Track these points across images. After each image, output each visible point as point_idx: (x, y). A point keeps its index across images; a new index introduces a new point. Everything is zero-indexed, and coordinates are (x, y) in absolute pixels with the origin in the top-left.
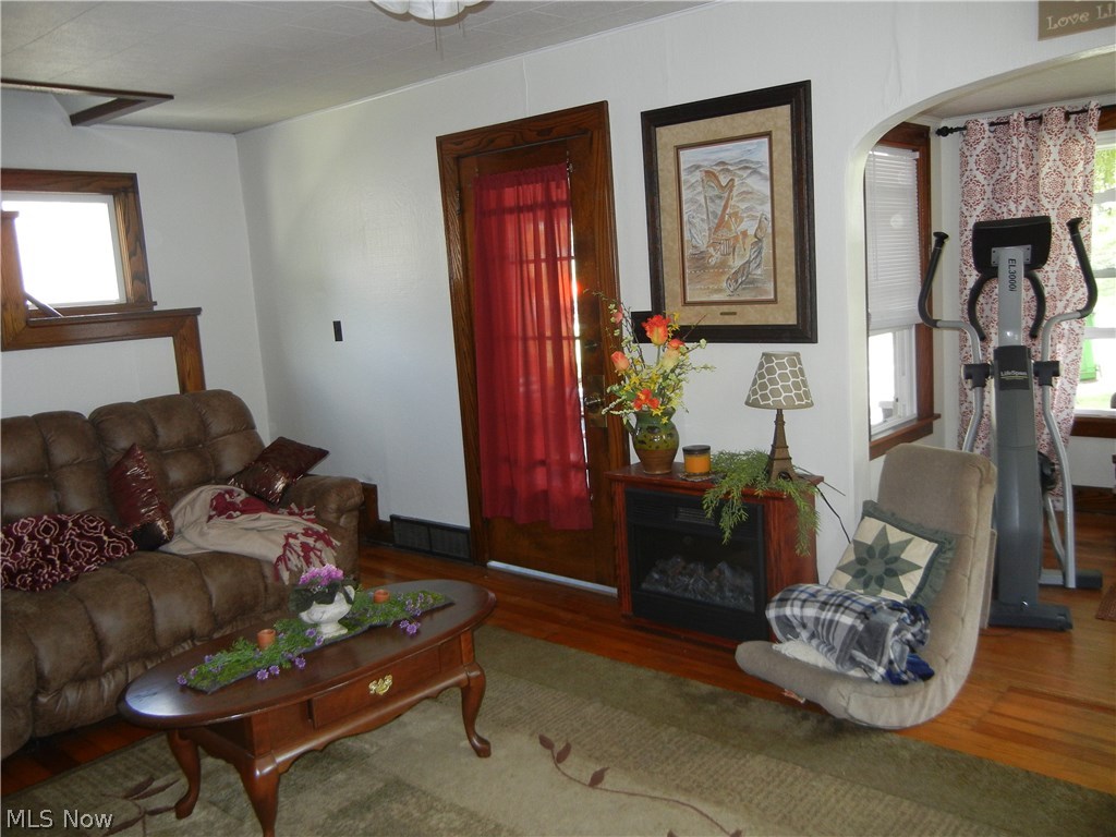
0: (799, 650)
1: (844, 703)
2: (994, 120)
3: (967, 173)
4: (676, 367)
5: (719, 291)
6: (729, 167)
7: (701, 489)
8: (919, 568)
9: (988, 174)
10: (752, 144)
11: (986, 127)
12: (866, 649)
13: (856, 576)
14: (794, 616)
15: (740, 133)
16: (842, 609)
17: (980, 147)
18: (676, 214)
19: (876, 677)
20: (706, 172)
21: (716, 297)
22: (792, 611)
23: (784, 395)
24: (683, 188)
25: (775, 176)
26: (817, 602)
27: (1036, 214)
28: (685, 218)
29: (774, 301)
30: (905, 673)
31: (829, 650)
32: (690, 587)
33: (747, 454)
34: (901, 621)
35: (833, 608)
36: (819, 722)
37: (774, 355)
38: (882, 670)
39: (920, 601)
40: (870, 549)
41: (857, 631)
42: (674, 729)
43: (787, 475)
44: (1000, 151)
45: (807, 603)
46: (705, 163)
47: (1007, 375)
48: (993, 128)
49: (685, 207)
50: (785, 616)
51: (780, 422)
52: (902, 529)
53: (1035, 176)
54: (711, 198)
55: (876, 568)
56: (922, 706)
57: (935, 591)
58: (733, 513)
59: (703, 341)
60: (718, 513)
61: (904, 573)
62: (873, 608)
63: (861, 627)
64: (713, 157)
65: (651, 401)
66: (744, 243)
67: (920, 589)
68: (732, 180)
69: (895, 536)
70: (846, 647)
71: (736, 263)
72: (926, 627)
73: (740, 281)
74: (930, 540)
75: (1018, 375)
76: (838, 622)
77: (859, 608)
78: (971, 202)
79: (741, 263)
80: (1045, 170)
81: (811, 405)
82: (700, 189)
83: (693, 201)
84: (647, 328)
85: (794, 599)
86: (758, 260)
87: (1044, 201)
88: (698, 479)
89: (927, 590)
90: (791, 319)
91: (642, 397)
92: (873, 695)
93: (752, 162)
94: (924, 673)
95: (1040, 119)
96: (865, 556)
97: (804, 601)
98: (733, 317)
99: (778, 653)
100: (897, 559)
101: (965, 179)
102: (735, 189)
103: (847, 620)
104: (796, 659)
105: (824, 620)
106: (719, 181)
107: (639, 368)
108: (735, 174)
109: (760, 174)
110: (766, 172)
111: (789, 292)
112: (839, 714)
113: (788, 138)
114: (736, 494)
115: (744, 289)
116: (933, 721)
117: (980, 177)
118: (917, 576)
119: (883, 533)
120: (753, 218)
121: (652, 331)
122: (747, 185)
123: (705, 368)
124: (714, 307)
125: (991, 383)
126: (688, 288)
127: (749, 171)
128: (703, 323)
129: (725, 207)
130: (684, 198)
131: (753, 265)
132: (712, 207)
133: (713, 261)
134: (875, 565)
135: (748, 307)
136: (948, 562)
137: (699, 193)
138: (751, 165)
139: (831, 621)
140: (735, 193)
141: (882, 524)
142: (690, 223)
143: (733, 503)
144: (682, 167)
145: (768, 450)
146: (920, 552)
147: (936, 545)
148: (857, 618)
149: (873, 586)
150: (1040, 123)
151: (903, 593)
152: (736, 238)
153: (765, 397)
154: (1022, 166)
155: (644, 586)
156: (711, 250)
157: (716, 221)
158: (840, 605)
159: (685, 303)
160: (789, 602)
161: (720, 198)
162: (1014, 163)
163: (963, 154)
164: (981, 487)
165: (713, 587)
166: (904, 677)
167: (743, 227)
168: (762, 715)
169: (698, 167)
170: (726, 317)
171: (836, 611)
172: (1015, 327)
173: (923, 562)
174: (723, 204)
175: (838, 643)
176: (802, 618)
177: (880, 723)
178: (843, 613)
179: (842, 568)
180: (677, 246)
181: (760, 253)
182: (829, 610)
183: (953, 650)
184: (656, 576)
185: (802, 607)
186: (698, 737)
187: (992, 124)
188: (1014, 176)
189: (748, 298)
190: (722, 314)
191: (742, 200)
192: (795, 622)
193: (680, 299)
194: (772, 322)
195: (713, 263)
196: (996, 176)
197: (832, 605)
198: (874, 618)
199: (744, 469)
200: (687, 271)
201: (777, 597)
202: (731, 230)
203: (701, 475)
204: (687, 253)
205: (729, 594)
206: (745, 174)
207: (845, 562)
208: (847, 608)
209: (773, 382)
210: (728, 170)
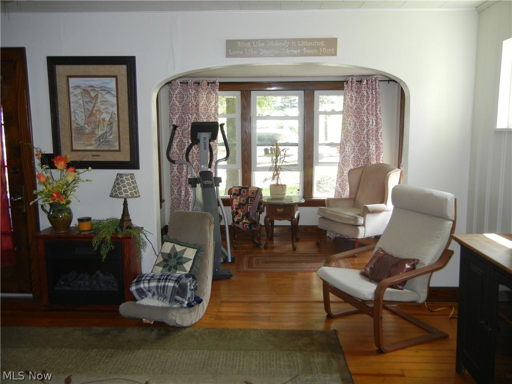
0: (149, 301)
1: (174, 319)
2: (182, 81)
3: (172, 101)
4: (74, 180)
5: (91, 145)
6: (96, 89)
7: (90, 238)
8: (191, 260)
9: (180, 102)
10: (107, 80)
11: (179, 83)
12: (180, 295)
13: (164, 267)
14: (145, 287)
15: (102, 74)
16: (168, 280)
17: (177, 91)
18: (67, 107)
19: (185, 305)
20: (83, 89)
21: (89, 148)
22: (144, 285)
23: (130, 192)
24: (71, 96)
25: (119, 96)
26: (156, 279)
27: (199, 121)
28: (72, 110)
29: (119, 151)
30: (193, 302)
31: (164, 298)
32: (82, 285)
33: (107, 220)
34: (190, 281)
35: (164, 281)
36: (159, 331)
37: (124, 174)
38: (186, 302)
39: (192, 273)
40: (169, 255)
41: (176, 288)
42: (95, 350)
43: (130, 227)
44: (184, 94)
45: (151, 281)
46: (83, 86)
47: (206, 182)
48: (181, 84)
49: (72, 105)
50: (141, 288)
51: (125, 204)
52: (181, 245)
53: (197, 105)
54: (86, 102)
55: (173, 262)
56: (197, 315)
57: (198, 268)
58: (108, 247)
59: (90, 168)
60: (99, 247)
61: (185, 263)
62: (180, 278)
63: (177, 286)
64: (88, 83)
65: (59, 197)
66: (103, 124)
67: (192, 268)
68: (97, 95)
69: (179, 248)
70: (172, 295)
71: (100, 133)
72: (196, 282)
73: (102, 141)
74: (194, 248)
75: (209, 182)
76: (167, 286)
77: (175, 279)
78: (174, 113)
79: (102, 133)
80: (202, 103)
81: (139, 196)
82: (80, 97)
83: (76, 102)
84: (55, 162)
85: (144, 280)
86: (111, 132)
87: (202, 115)
88: (87, 233)
89: (194, 268)
90: (128, 159)
91: (55, 195)
92: (183, 314)
93: (108, 88)
94: (199, 301)
95: (199, 83)
96: (167, 258)
97: (149, 280)
98: (98, 157)
99: (140, 305)
100: (181, 257)
101: (171, 103)
102: (99, 99)
103: (171, 284)
104: (149, 306)
105: (161, 286)
106: (90, 95)
107: (51, 181)
108: (99, 92)
109: (111, 94)
110: (115, 93)
111: (126, 147)
112: (172, 324)
113: (125, 80)
114: (108, 238)
115: (103, 145)
116: (200, 320)
117: (177, 103)
118: (190, 263)
119: (173, 248)
120: (108, 113)
121: (57, 163)
122: (105, 98)
123: (87, 180)
124: (88, 153)
125: (199, 185)
126: (74, 143)
127: (106, 92)
128: (83, 160)
129: (94, 107)
130: (71, 100)
131: (108, 134)
132: (86, 106)
133: (87, 131)
134: (171, 261)
135: (106, 153)
136: (201, 256)
137: (80, 99)
138: (107, 89)
139: (164, 286)
140: (99, 100)
141: (172, 244)
142: (75, 112)
143: (107, 242)
144: (70, 86)
145: (120, 217)
146: (190, 253)
147: (196, 250)
148: (175, 283)
149: (173, 270)
150: (199, 85)
151: (186, 271)
152: (99, 121)
153: (121, 193)
154: (193, 101)
155: (56, 288)
156: (86, 126)
157: (89, 113)
158: (166, 279)
159: (72, 150)
160: (142, 282)
161: (91, 102)
162: (190, 100)
163: (170, 93)
164: (210, 226)
165: (95, 282)
166: (193, 304)
167: (103, 116)
168: (133, 334)
169: (79, 87)
170: (95, 157)
171: (165, 282)
172: (205, 164)
173: (192, 257)
174: (92, 105)
175: (169, 294)
176: (149, 287)
177: (185, 325)
178: (169, 282)
179: (158, 265)
180: (68, 123)
181: (111, 129)
182: (162, 282)
183: (205, 290)
184: (63, 283)
185: (149, 283)
186: (109, 350)
187: (181, 83)
188: (190, 104)
189: (106, 149)
190: (92, 156)
191: (103, 104)
192: (145, 290)
193: (69, 148)
194: (118, 160)
195: (87, 132)
196: (183, 104)
197: (163, 279)
198: (181, 282)
199: (109, 226)
200: (73, 135)
201: (135, 280)
202: (96, 117)
203: (87, 231)
204: (74, 126)
205: (103, 285)
206: (104, 93)
207: (158, 262)
208: (170, 279)
209: (124, 186)
210: (95, 90)
